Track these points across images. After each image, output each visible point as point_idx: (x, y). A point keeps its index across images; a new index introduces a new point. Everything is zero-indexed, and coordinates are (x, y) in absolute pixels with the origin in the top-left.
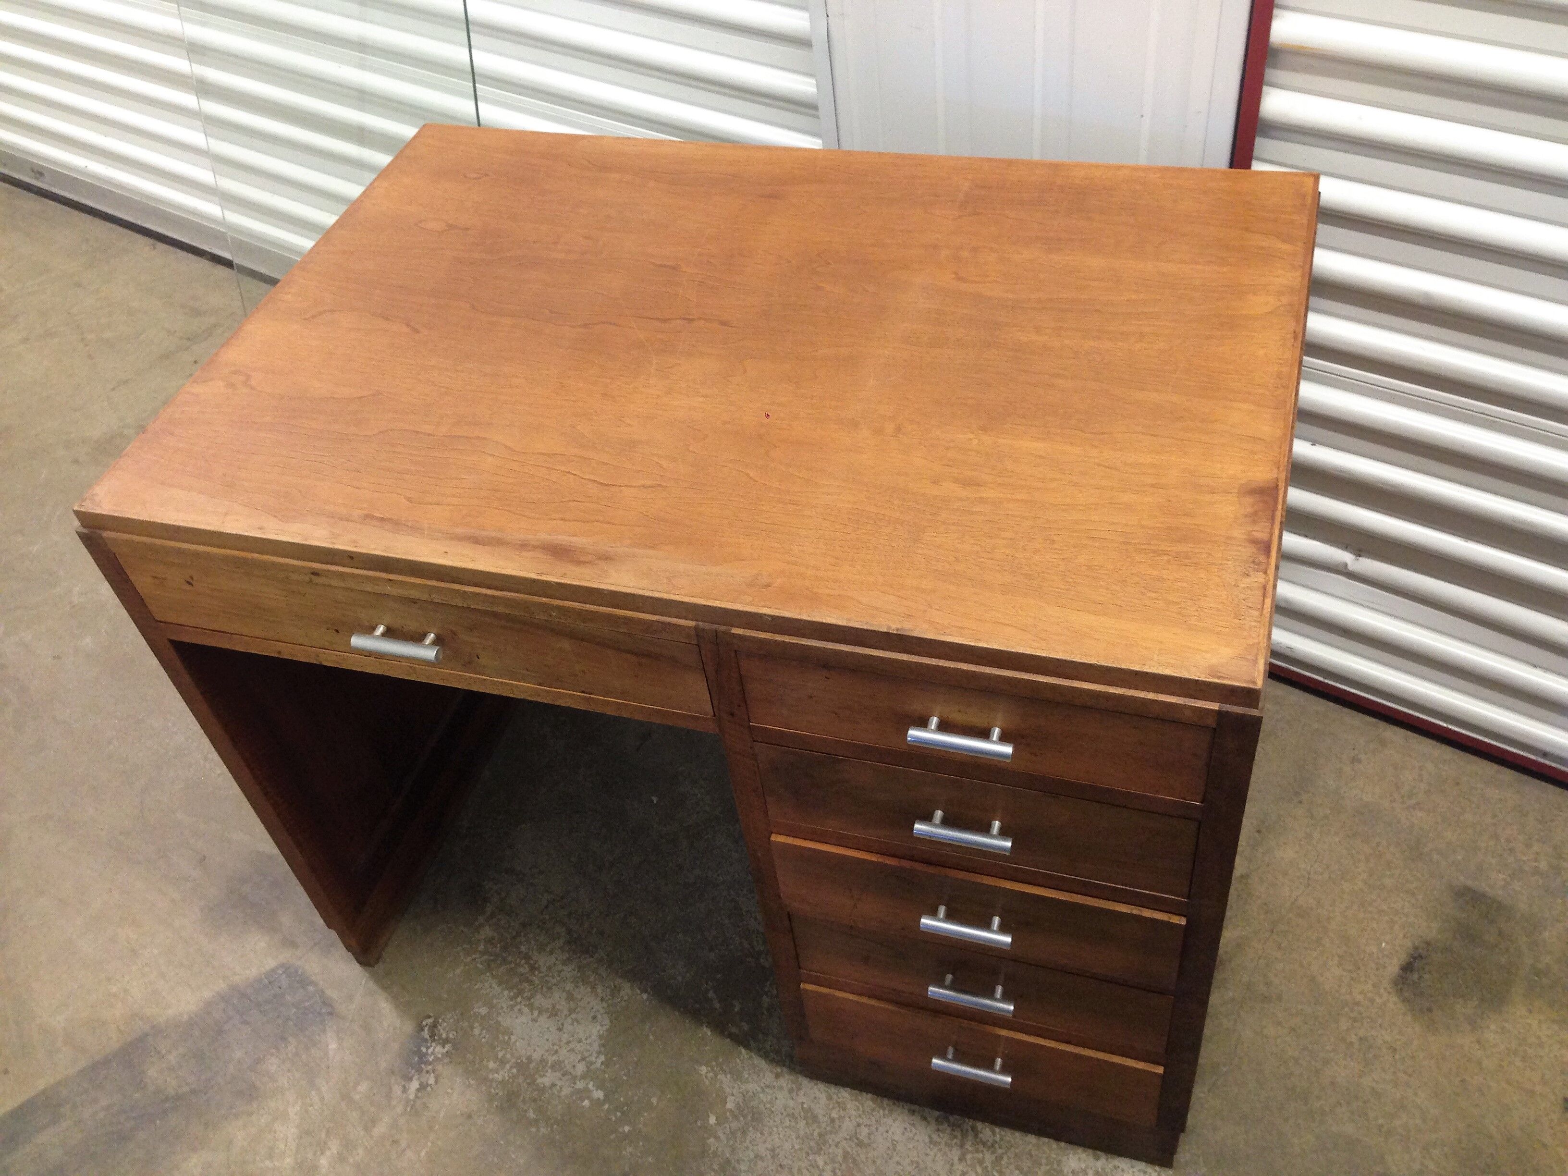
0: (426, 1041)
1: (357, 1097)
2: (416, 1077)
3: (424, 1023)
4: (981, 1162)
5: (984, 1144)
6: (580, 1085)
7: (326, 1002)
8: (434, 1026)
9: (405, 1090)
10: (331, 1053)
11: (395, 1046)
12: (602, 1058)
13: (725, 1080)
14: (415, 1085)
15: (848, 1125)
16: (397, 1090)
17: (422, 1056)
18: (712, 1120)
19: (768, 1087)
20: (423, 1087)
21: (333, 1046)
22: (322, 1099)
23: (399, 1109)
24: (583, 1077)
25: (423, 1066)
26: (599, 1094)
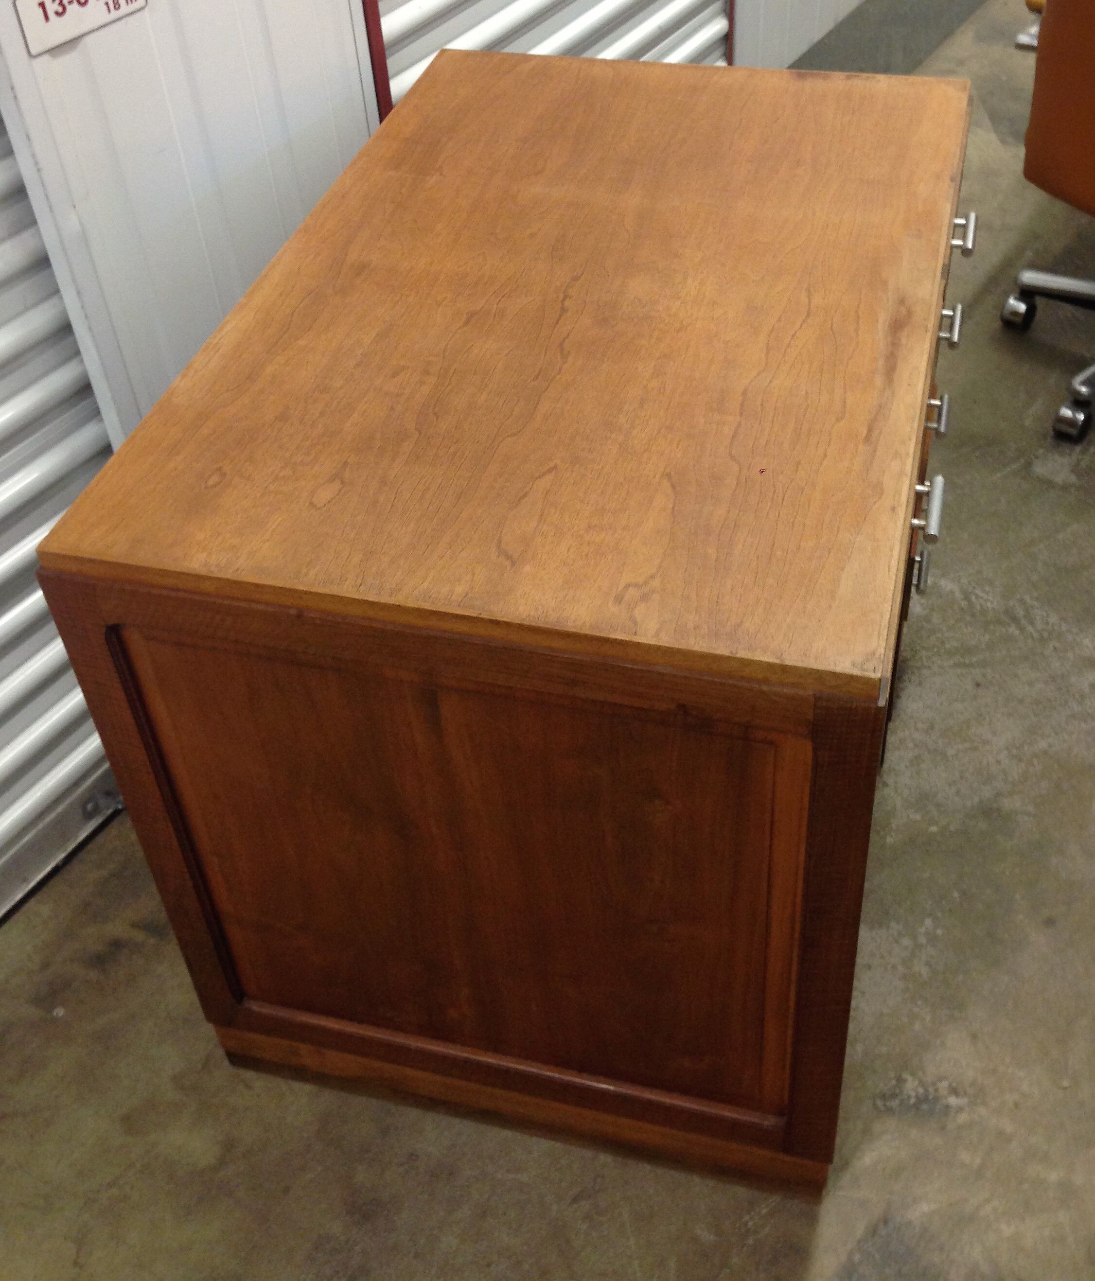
0: (902, 1102)
1: (978, 1161)
2: (944, 1101)
3: (883, 1108)
4: (928, 658)
5: (913, 656)
6: (922, 940)
7: (873, 1231)
8: (883, 1097)
9: (960, 1109)
10: (933, 1206)
11: (914, 1133)
12: (893, 924)
13: (894, 823)
14: (953, 1101)
15: (917, 736)
16: (963, 1118)
17: (922, 1100)
18: (934, 829)
19: (896, 791)
20: (954, 1091)
21: (925, 1207)
22: (988, 1201)
23: (982, 1110)
24: (914, 937)
25: (931, 1097)
26: (928, 922)
